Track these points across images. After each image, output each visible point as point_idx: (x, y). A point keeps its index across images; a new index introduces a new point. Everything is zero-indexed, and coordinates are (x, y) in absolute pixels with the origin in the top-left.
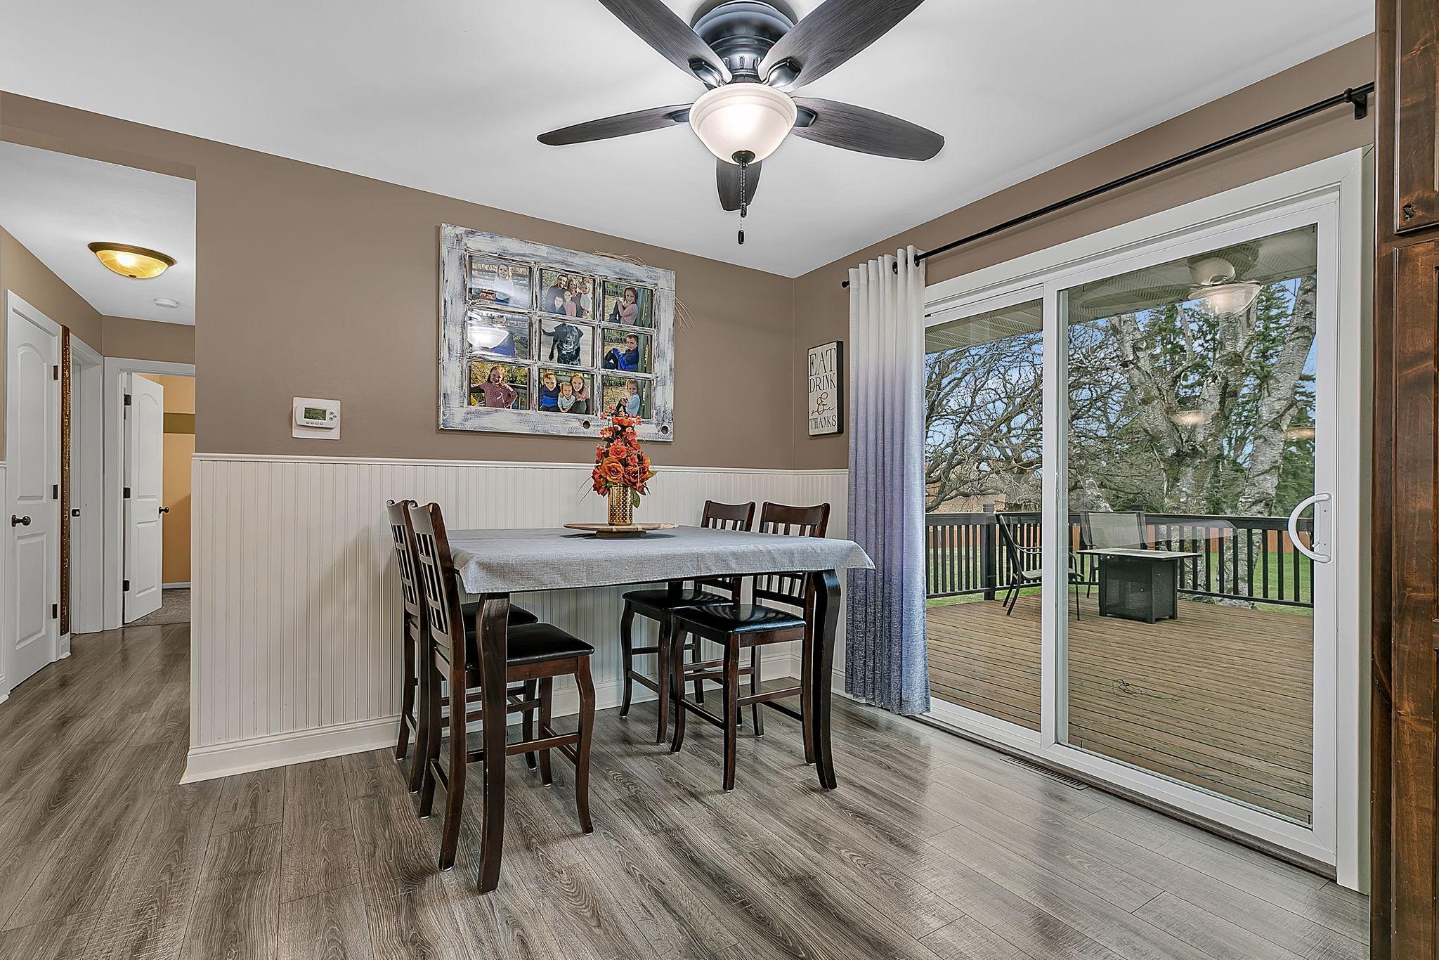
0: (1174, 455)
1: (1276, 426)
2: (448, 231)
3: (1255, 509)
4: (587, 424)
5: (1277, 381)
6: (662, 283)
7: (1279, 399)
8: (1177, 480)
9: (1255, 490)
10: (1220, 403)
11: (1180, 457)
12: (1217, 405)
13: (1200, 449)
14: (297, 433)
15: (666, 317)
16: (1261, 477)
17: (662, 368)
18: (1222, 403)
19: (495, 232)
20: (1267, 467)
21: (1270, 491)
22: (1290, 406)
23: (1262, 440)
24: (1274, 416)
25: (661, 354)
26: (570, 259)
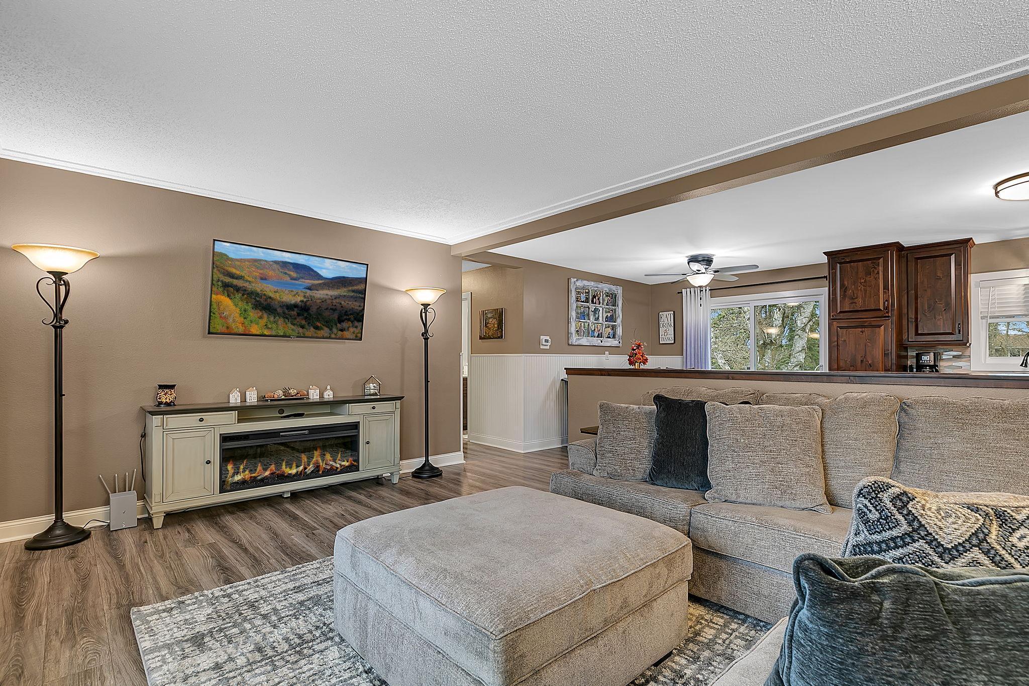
0: (762, 344)
1: (803, 329)
2: (573, 280)
3: (795, 368)
4: (602, 342)
5: (804, 309)
6: (619, 291)
7: (805, 317)
8: (764, 356)
9: (796, 360)
10: (782, 321)
11: (765, 345)
12: (781, 322)
13: (774, 341)
14: (542, 347)
15: (620, 303)
16: (798, 354)
17: (619, 321)
18: (783, 320)
19: (583, 279)
20: (800, 349)
21: (802, 360)
22: (810, 321)
23: (798, 336)
24: (803, 325)
25: (619, 316)
26: (599, 286)
